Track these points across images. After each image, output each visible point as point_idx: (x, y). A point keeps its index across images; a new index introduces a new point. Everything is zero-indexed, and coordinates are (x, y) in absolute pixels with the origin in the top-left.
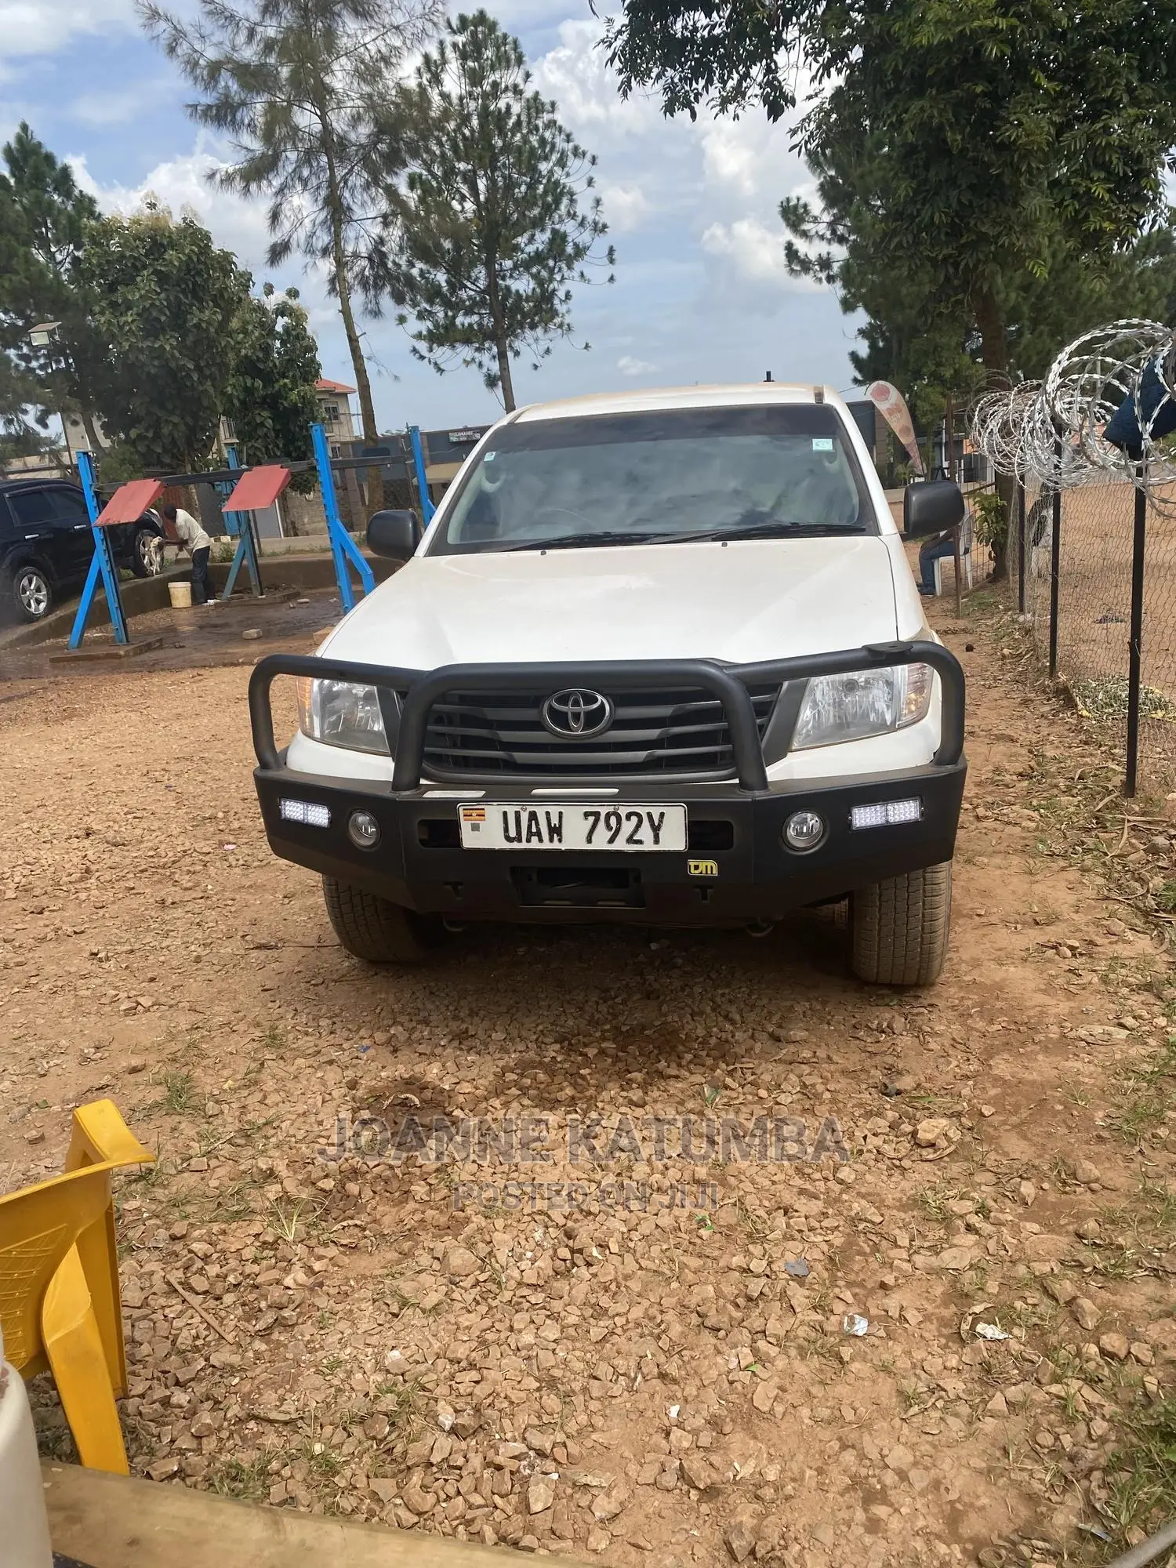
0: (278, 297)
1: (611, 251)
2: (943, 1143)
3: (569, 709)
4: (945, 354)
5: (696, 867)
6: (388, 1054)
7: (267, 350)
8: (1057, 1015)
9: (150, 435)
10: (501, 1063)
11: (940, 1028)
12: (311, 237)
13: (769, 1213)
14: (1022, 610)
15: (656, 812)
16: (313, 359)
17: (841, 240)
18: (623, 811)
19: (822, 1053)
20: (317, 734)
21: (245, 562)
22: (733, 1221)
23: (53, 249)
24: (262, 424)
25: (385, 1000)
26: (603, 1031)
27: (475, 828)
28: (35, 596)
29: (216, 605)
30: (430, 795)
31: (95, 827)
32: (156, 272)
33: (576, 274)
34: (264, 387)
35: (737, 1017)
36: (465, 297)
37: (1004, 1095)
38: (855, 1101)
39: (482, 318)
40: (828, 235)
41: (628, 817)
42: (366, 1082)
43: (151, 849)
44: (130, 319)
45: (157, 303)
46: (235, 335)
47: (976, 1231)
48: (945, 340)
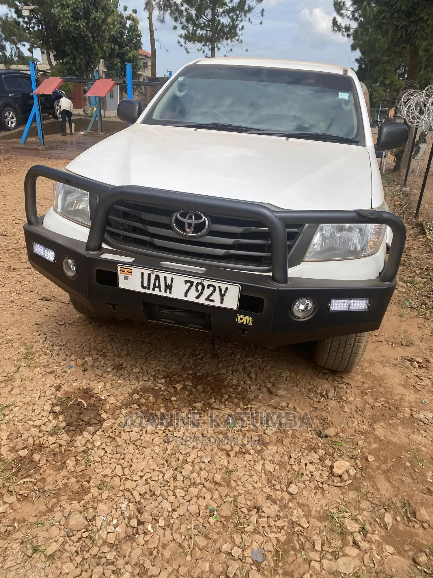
0: (129, 12)
1: (263, 11)
2: (346, 477)
3: (186, 221)
4: (388, 74)
5: (241, 319)
6: (81, 372)
7: (122, 34)
8: (409, 402)
9: (71, 62)
10: (134, 387)
11: (351, 399)
13: (249, 510)
14: (405, 185)
15: (224, 286)
16: (140, 40)
17: (356, 19)
18: (206, 283)
19: (291, 406)
20: (59, 210)
21: (97, 119)
22: (229, 514)
24: (116, 64)
25: (89, 340)
26: (188, 374)
27: (126, 278)
28: (11, 121)
29: (83, 134)
30: (106, 256)
33: (247, 19)
34: (119, 49)
35: (254, 376)
36: (201, 22)
37: (380, 449)
38: (304, 438)
39: (207, 32)
40: (351, 16)
41: (208, 286)
42: (65, 388)
43: (16, 240)
44: (67, 12)
45: (79, 6)
46: (109, 26)
47: (359, 547)
48: (389, 68)
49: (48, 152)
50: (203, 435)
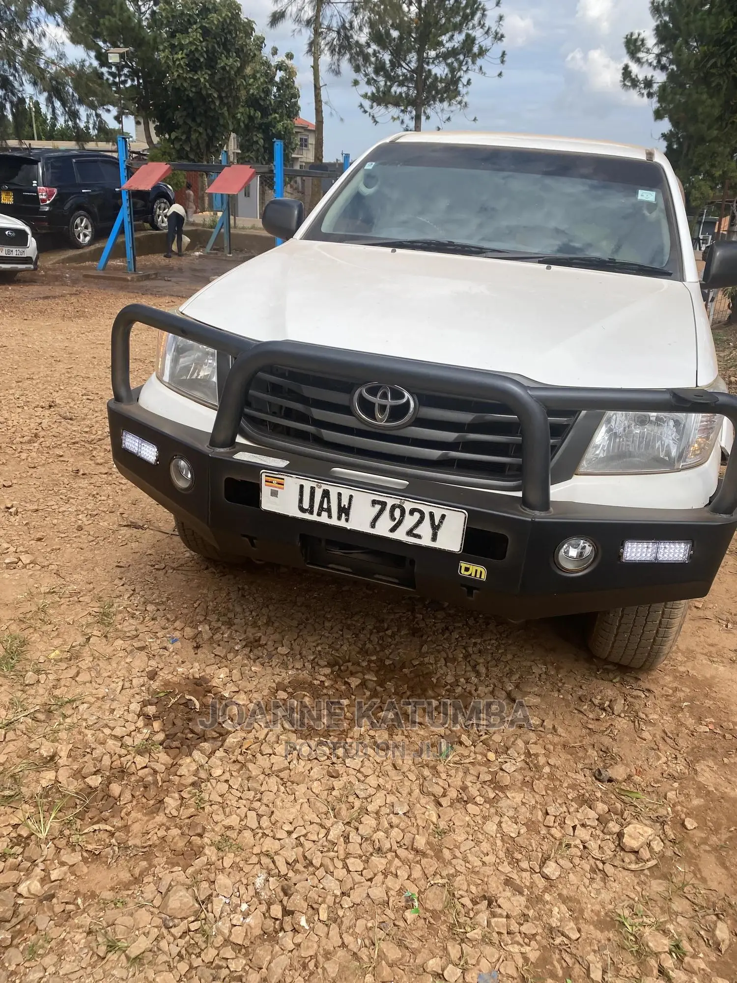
0: (280, 58)
1: (504, 54)
2: (645, 854)
3: (377, 400)
4: (719, 159)
5: (467, 569)
6: (191, 649)
7: (267, 92)
9: (184, 137)
10: (278, 679)
11: (654, 717)
12: (301, 10)
13: (475, 902)
15: (438, 513)
16: (296, 103)
17: (663, 68)
18: (408, 506)
19: (548, 724)
20: (166, 378)
21: (222, 230)
22: (439, 907)
23: (140, 3)
24: (257, 142)
25: (206, 595)
26: (370, 661)
27: (274, 494)
28: (84, 232)
29: (200, 256)
30: (241, 455)
31: (58, 401)
32: (202, 27)
33: (477, 68)
34: (262, 117)
35: (483, 670)
36: (400, 73)
37: (707, 808)
38: (570, 781)
39: (409, 90)
40: (655, 63)
41: (412, 512)
42: (164, 675)
44: (180, 57)
45: (200, 48)
46: (247, 79)
48: (721, 149)
49: (142, 283)
50: (394, 766)
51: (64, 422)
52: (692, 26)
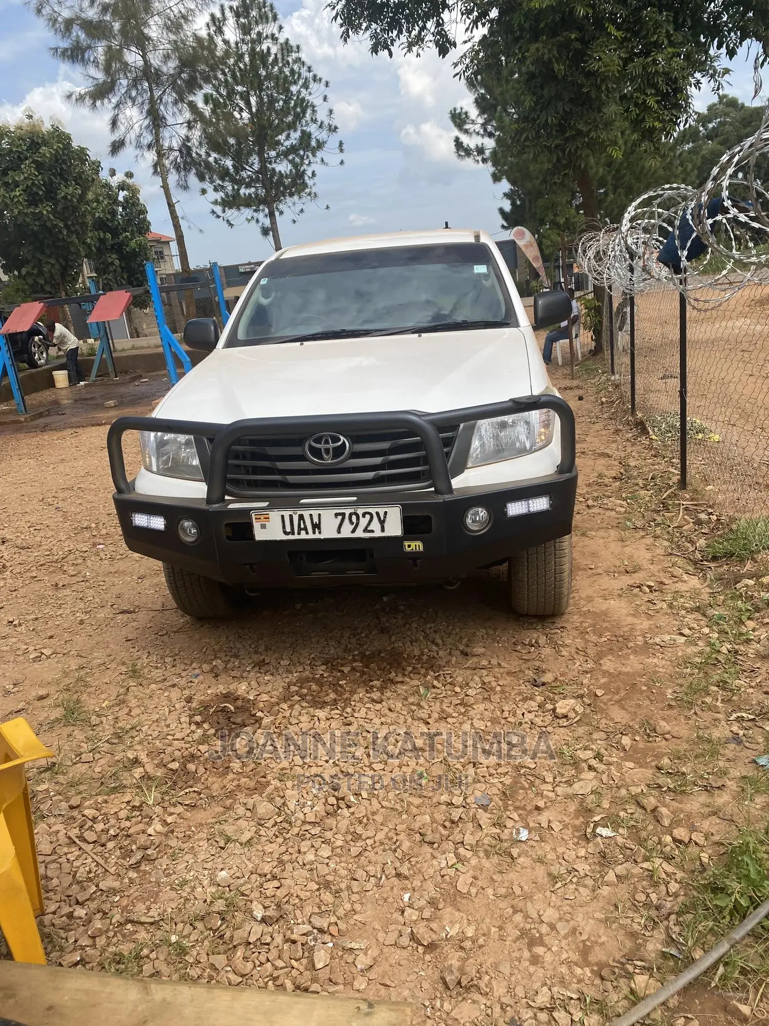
0: (119, 177)
1: (341, 144)
2: (572, 715)
3: (322, 446)
4: (559, 208)
5: (409, 546)
6: (212, 679)
7: (114, 213)
8: (642, 630)
9: (35, 272)
10: (287, 680)
11: (568, 642)
12: (139, 137)
13: (463, 766)
14: (613, 373)
15: (381, 511)
16: (145, 219)
17: (490, 135)
18: (360, 511)
19: (494, 662)
20: (155, 468)
21: (104, 356)
22: (441, 773)
24: (112, 263)
25: (209, 643)
26: (354, 656)
27: (263, 527)
30: (231, 506)
31: (8, 537)
32: (34, 162)
33: (318, 159)
34: (113, 238)
35: (440, 642)
36: (245, 176)
37: (610, 682)
38: (516, 691)
39: (257, 190)
40: (482, 132)
41: (364, 515)
42: (198, 697)
43: (47, 550)
44: (18, 194)
45: (36, 182)
46: (91, 204)
47: (595, 770)
48: (559, 199)
49: (37, 422)
50: (390, 710)
51: (23, 552)
52: (507, 96)
